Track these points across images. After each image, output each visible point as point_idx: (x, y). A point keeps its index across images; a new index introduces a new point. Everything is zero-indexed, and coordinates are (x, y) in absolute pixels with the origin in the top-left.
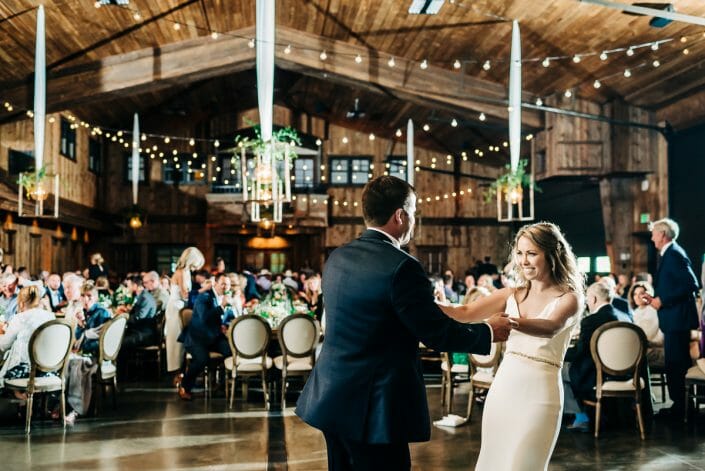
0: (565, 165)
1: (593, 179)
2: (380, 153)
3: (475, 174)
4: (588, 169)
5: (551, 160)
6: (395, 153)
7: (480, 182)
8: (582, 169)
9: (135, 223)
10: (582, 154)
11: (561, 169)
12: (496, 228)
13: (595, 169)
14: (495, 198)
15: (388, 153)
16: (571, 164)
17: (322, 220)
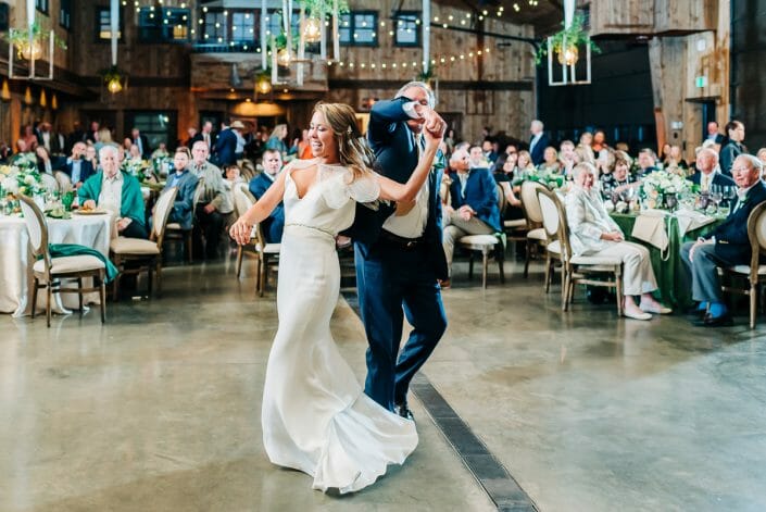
0: (612, 22)
1: (641, 37)
2: (386, 8)
3: (494, 31)
4: (638, 26)
5: (596, 17)
6: (403, 8)
7: (500, 41)
8: (631, 26)
9: (114, 86)
10: (631, 11)
11: (608, 26)
12: (516, 93)
13: (646, 26)
15: (397, 8)
16: (620, 21)
17: (321, 83)
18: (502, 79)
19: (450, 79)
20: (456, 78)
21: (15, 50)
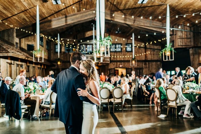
0: (180, 45)
1: (187, 48)
2: (124, 43)
3: (151, 48)
4: (187, 46)
5: (176, 43)
6: (128, 43)
7: (152, 50)
8: (185, 46)
9: (59, 63)
10: (185, 42)
11: (179, 46)
12: (156, 63)
13: (189, 46)
14: (162, 54)
15: (126, 42)
16: (182, 44)
17: (108, 61)
18: (153, 59)
19: (140, 59)
20: (141, 59)
21: (35, 55)
